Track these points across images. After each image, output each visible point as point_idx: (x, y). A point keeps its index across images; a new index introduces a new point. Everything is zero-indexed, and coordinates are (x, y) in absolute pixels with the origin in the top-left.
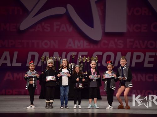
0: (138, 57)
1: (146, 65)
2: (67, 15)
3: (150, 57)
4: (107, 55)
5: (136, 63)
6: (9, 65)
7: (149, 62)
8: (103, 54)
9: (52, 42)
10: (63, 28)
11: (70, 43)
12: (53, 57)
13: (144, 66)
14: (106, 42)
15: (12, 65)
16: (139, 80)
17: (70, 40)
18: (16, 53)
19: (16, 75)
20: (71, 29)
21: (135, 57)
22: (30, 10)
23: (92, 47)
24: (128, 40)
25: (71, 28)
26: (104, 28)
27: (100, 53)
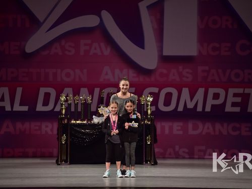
0: (216, 96)
1: (229, 108)
2: (102, 28)
3: (235, 95)
4: (166, 92)
5: (213, 106)
6: (8, 108)
7: (234, 104)
8: (160, 91)
9: (78, 71)
10: (95, 49)
11: (107, 74)
12: (79, 96)
13: (224, 110)
14: (165, 71)
15: (14, 110)
16: (217, 133)
17: (107, 69)
18: (19, 90)
19: (19, 125)
20: (107, 51)
21: (210, 96)
22: (41, 20)
23: (141, 79)
24: (200, 68)
25: (109, 49)
26: (161, 49)
27: (156, 90)
